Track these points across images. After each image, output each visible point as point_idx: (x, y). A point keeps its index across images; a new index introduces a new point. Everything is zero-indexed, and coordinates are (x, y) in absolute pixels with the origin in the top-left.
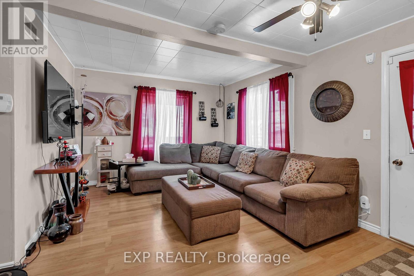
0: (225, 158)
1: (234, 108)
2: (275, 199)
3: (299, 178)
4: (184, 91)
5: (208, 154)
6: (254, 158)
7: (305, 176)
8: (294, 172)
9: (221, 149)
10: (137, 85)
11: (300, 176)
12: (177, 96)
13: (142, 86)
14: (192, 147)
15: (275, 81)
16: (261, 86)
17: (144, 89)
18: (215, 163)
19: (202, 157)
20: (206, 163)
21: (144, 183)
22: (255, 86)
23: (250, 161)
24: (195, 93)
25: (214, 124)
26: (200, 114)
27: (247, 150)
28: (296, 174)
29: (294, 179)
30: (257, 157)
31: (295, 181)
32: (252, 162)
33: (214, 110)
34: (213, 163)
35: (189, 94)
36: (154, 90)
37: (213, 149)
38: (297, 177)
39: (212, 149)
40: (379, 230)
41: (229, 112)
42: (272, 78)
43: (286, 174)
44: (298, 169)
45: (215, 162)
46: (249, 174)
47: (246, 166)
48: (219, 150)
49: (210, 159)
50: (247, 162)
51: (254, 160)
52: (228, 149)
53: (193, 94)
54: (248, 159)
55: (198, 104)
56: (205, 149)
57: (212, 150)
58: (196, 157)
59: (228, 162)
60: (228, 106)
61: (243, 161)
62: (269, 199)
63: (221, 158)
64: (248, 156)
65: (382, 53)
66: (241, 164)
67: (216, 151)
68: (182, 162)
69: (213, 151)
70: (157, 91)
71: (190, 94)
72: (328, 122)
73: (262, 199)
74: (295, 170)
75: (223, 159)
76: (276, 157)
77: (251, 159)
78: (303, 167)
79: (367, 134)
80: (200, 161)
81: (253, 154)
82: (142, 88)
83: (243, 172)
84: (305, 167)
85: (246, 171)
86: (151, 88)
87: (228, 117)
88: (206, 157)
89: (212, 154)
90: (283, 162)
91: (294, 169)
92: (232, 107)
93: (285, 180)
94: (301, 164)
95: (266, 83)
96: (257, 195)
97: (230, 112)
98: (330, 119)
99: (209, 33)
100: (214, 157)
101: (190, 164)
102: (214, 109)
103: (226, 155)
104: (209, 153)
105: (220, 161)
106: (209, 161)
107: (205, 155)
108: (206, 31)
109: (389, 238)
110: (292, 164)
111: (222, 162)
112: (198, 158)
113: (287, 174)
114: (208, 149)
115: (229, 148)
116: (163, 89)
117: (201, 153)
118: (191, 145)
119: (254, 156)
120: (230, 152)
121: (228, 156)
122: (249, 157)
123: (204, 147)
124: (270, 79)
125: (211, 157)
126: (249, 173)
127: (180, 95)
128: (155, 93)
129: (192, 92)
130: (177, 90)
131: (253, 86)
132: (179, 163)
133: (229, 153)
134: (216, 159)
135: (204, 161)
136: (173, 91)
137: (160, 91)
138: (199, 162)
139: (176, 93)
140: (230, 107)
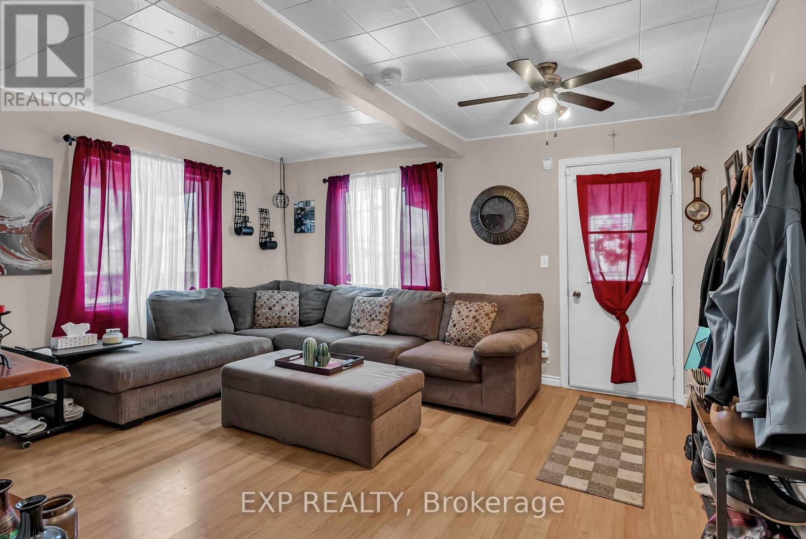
0: (311, 313)
1: (313, 211)
2: (463, 364)
3: (479, 328)
4: (201, 165)
5: (273, 308)
6: (387, 307)
7: (487, 325)
8: (470, 321)
9: (298, 295)
10: (75, 134)
11: (480, 325)
12: (188, 175)
13: (91, 139)
14: (233, 295)
15: (412, 172)
16: (382, 175)
17: (96, 146)
18: (291, 326)
19: (258, 316)
20: (269, 327)
21: (150, 393)
22: (368, 175)
23: (380, 313)
24: (228, 172)
25: (267, 244)
26: (236, 220)
27: (365, 294)
28: (472, 324)
29: (470, 331)
30: (392, 305)
31: (473, 334)
32: (386, 314)
33: (266, 212)
34: (287, 327)
35: (213, 173)
36: (126, 154)
37: (284, 297)
38: (475, 328)
39: (281, 297)
40: (559, 381)
41: (300, 218)
42: (406, 166)
43: (455, 325)
44: (473, 315)
45: (291, 323)
46: (384, 336)
47: (373, 323)
48: (296, 298)
49: (279, 317)
50: (373, 315)
51: (388, 310)
52: (316, 294)
53: (224, 173)
54: (376, 309)
55: (232, 196)
56: (264, 299)
57: (281, 299)
58: (244, 317)
59: (321, 321)
60: (297, 207)
61: (365, 315)
62: (453, 365)
63: (304, 314)
64: (372, 303)
65: (559, 160)
66: (361, 319)
67: (290, 302)
68: (214, 330)
69: (284, 301)
70: (134, 158)
71: (216, 173)
72: (498, 244)
73: (439, 369)
74: (470, 318)
75: (308, 315)
76: (429, 301)
77: (382, 308)
78: (482, 311)
79: (544, 262)
80: (253, 325)
81: (385, 300)
82: (89, 143)
83: (370, 333)
84: (484, 311)
85: (376, 331)
86: (116, 146)
87: (299, 230)
88: (270, 314)
89: (283, 308)
90: (440, 307)
91: (467, 317)
92: (307, 208)
93: (455, 336)
94: (476, 308)
95: (394, 172)
96: (429, 365)
97: (303, 219)
98: (501, 239)
99: (366, 80)
100: (289, 314)
101: (233, 334)
102: (266, 209)
103: (315, 307)
104: (274, 306)
105: (303, 320)
106: (279, 323)
107: (265, 310)
108: (361, 74)
109: (568, 387)
110: (461, 309)
111: (308, 321)
112: (249, 319)
113: (457, 325)
114: (272, 297)
115: (318, 292)
116: (151, 153)
117: (255, 307)
118: (228, 292)
119: (388, 304)
120: (322, 301)
121: (318, 308)
122: (376, 306)
123: (258, 294)
124: (402, 168)
125: (282, 314)
126: (382, 334)
127: (194, 174)
128: (129, 161)
129: (222, 168)
130: (185, 160)
131: (363, 174)
132: (208, 335)
133: (319, 303)
134: (295, 316)
135: (264, 324)
136: (177, 162)
137: (142, 158)
138: (253, 328)
139: (185, 167)
140: (302, 209)
